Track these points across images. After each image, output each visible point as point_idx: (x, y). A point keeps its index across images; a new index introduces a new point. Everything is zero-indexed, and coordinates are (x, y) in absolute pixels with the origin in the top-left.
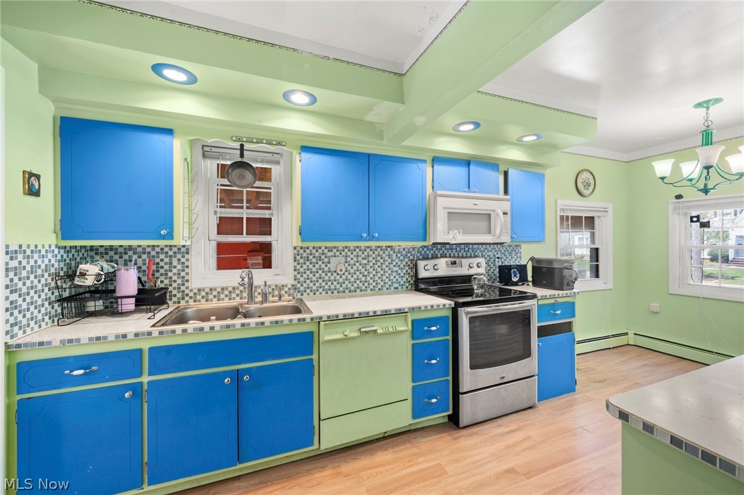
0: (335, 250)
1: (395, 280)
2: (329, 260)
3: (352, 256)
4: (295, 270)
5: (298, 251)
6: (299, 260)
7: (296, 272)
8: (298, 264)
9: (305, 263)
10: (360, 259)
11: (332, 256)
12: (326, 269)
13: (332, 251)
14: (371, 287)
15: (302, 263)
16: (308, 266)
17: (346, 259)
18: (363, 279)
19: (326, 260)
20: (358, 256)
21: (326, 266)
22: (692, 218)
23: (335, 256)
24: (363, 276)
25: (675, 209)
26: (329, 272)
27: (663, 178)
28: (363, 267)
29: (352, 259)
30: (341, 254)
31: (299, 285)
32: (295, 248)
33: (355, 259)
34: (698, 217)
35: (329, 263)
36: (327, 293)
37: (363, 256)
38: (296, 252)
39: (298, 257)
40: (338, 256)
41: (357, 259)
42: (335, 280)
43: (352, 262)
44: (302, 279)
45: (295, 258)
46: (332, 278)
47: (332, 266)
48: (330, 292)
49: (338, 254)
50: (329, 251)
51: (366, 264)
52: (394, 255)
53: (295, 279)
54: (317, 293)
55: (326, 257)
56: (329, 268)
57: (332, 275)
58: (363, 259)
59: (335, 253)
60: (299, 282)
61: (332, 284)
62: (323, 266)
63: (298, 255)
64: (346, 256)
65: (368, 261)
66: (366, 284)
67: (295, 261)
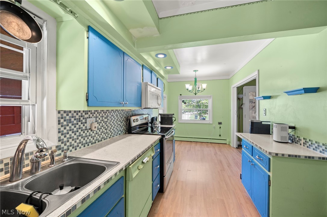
0: (89, 113)
1: (119, 130)
2: (86, 120)
3: (99, 117)
4: (59, 132)
5: (62, 115)
6: (62, 123)
7: (60, 134)
8: (62, 126)
9: (68, 125)
10: (104, 118)
11: (87, 118)
12: (84, 128)
13: (88, 114)
14: (109, 136)
15: (65, 125)
16: (70, 127)
17: (96, 119)
18: (105, 131)
19: (84, 121)
20: (102, 117)
21: (84, 125)
22: (183, 101)
23: (89, 118)
24: (105, 129)
25: (180, 98)
26: (86, 130)
27: (187, 89)
28: (105, 124)
29: (99, 119)
30: (93, 115)
31: (63, 145)
32: (59, 112)
33: (101, 119)
34: (184, 101)
35: (86, 123)
36: (84, 146)
37: (105, 116)
38: (60, 115)
39: (62, 121)
40: (91, 117)
41: (102, 118)
42: (90, 135)
43: (99, 121)
44: (65, 139)
45: (59, 121)
46: (88, 134)
47: (88, 125)
48: (86, 145)
49: (91, 115)
50: (86, 114)
51: (106, 122)
52: (119, 115)
53: (59, 141)
54: (78, 148)
55: (84, 119)
56: (86, 127)
57: (88, 132)
58: (105, 118)
59: (89, 115)
60: (62, 143)
61: (88, 138)
62: (82, 126)
63: (62, 118)
64: (96, 117)
65: (108, 120)
66: (107, 135)
67: (59, 124)
